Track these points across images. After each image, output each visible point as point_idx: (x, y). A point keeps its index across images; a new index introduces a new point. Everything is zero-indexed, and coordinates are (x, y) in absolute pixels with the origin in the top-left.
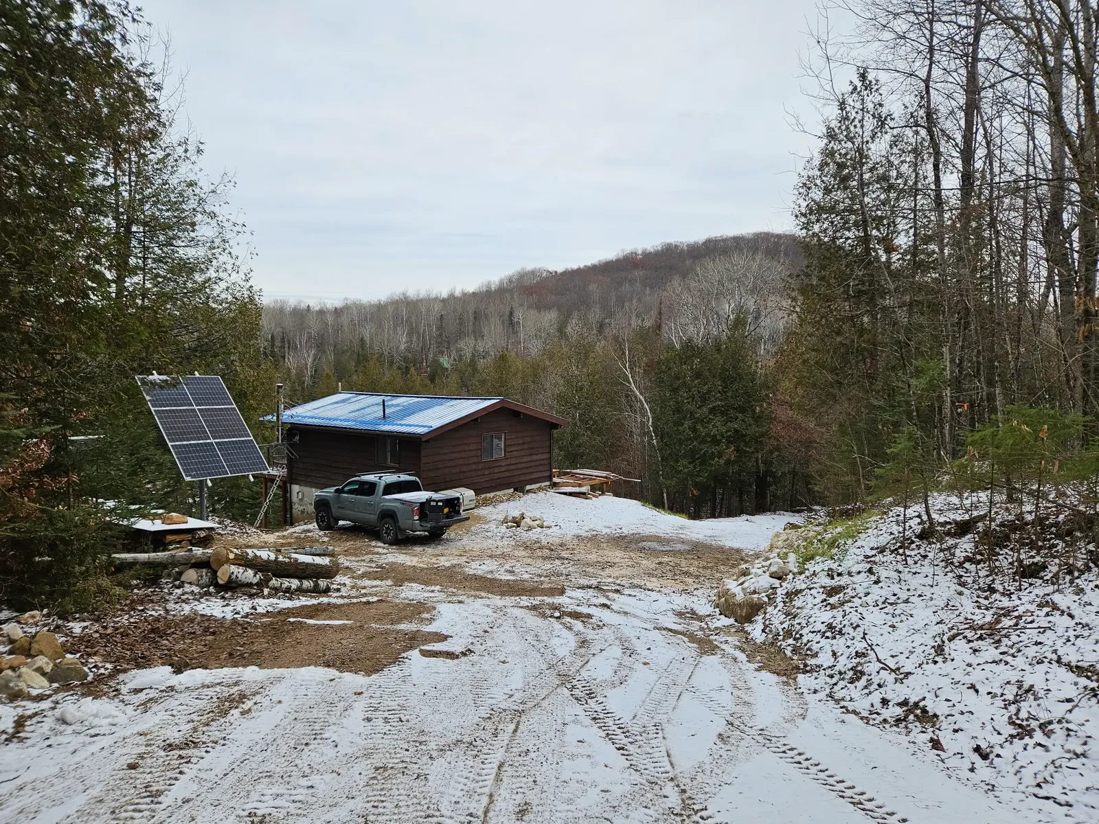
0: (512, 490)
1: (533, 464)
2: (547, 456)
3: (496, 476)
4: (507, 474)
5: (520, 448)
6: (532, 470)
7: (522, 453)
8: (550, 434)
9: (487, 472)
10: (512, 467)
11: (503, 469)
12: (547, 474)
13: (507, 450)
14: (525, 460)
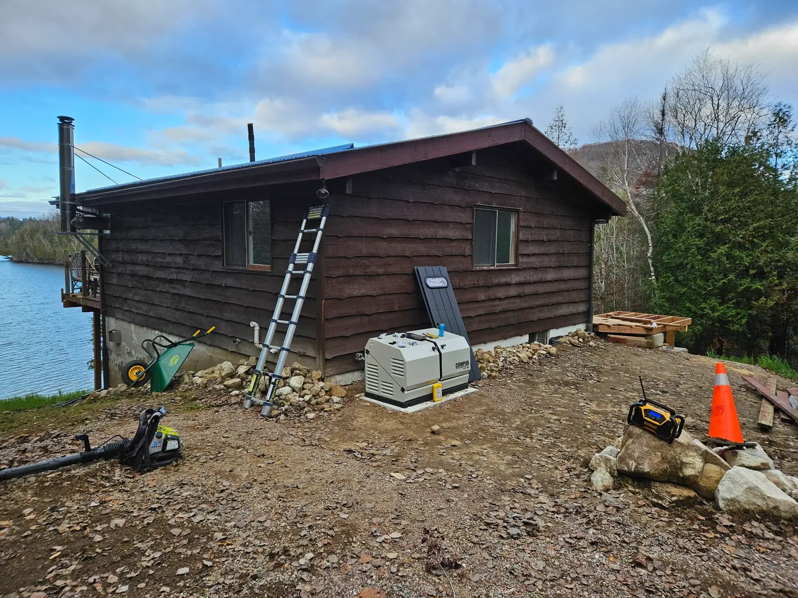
0: (526, 338)
1: (563, 286)
2: (582, 273)
3: (499, 306)
4: (519, 303)
5: (542, 250)
6: (560, 299)
7: (546, 261)
8: (591, 232)
9: (482, 296)
10: (528, 290)
11: (512, 291)
12: (582, 308)
13: (523, 250)
14: (551, 275)
